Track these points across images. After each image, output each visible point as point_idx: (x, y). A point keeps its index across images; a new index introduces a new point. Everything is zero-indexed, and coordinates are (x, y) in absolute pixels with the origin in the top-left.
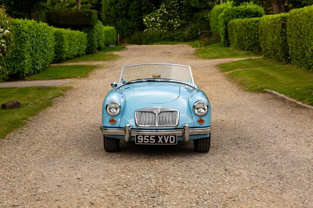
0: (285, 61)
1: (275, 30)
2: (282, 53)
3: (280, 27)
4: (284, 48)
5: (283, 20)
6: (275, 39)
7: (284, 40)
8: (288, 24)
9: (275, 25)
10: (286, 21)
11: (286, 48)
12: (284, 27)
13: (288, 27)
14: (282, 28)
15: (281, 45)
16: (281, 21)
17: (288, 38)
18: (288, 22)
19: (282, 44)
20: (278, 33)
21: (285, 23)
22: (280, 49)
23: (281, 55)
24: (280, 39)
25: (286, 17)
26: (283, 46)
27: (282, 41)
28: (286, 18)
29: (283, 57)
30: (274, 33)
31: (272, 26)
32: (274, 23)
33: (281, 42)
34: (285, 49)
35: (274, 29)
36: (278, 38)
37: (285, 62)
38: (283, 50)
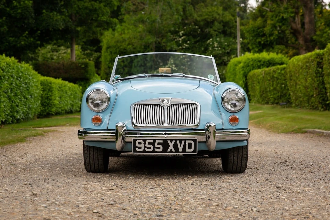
0: (322, 107)
1: (309, 71)
2: (318, 98)
3: (314, 66)
4: (321, 91)
5: (319, 57)
6: (309, 81)
7: (320, 82)
8: (325, 60)
9: (308, 64)
10: (322, 59)
11: (322, 91)
12: (320, 66)
13: (325, 64)
14: (318, 67)
15: (316, 89)
16: (316, 59)
17: (326, 78)
18: (325, 58)
19: (318, 87)
20: (312, 74)
21: (321, 61)
22: (316, 93)
23: (317, 101)
24: (315, 81)
25: (322, 54)
26: (319, 89)
27: (317, 83)
28: (322, 56)
29: (320, 103)
30: (308, 75)
31: (304, 66)
32: (307, 62)
33: (316, 85)
34: (322, 93)
35: (307, 70)
36: (313, 79)
37: (321, 109)
38: (319, 95)
